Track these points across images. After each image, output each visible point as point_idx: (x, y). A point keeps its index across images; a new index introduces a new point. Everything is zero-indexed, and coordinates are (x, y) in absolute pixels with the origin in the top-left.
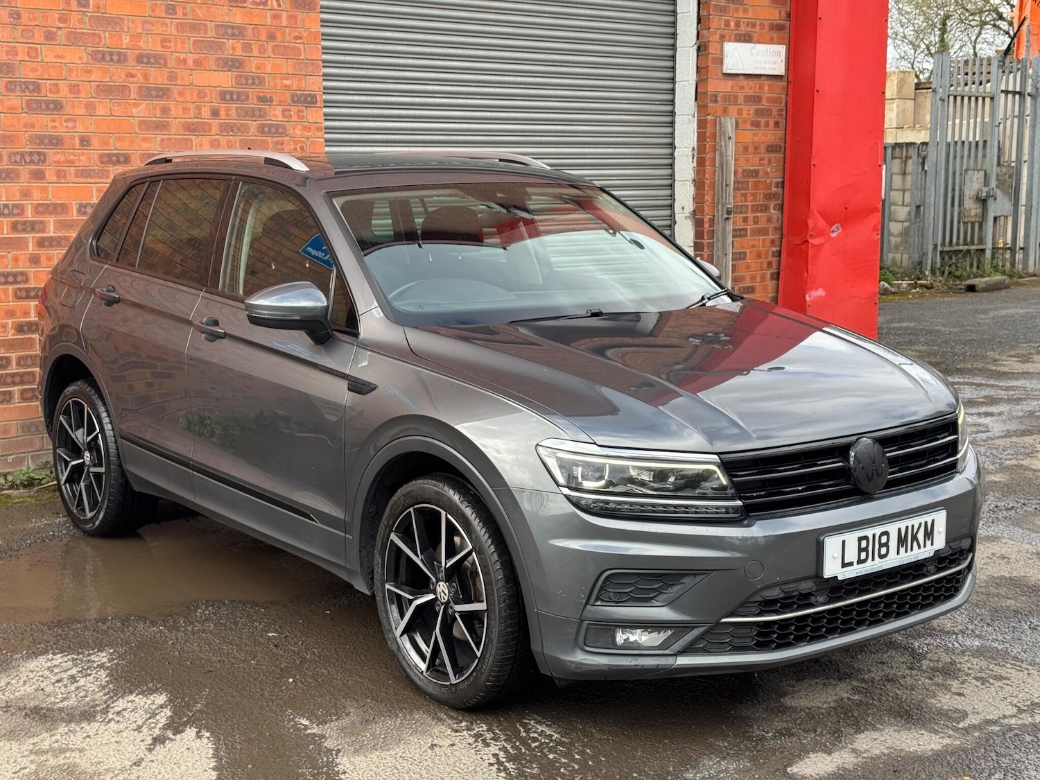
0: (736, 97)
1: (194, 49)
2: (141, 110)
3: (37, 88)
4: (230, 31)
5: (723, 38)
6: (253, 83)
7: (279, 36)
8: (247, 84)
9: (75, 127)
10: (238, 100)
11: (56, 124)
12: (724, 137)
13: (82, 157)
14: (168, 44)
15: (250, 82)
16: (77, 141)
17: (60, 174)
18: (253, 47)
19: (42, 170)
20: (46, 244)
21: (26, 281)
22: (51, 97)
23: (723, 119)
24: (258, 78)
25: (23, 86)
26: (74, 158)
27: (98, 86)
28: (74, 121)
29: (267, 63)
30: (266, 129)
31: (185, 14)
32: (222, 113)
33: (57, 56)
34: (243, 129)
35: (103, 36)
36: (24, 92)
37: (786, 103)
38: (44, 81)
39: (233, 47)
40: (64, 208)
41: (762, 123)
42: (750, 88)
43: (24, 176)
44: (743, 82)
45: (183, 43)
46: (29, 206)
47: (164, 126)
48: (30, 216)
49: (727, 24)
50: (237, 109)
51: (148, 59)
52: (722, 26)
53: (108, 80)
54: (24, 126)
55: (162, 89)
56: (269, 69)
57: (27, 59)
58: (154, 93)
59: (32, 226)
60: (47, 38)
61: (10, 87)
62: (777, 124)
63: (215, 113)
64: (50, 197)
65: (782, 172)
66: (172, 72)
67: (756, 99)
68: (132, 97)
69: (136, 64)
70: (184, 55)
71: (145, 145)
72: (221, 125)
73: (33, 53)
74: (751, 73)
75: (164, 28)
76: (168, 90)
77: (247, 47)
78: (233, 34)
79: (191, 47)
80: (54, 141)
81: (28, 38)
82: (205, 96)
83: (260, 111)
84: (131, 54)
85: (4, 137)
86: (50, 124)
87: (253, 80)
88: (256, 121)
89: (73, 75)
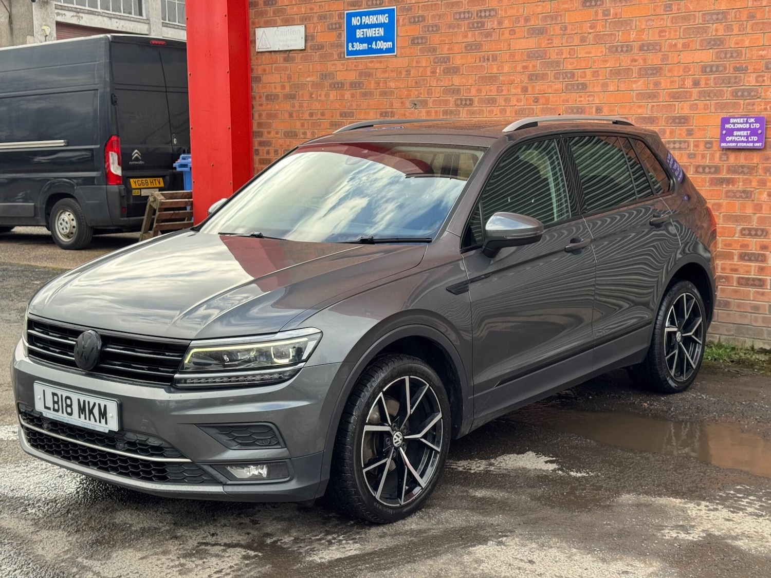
1: (684, 35)
2: (639, 86)
3: (573, 75)
4: (715, 17)
6: (732, 57)
7: (759, 15)
8: (725, 58)
9: (594, 100)
10: (716, 71)
11: (582, 99)
14: (664, 34)
15: (728, 56)
16: (594, 110)
18: (734, 27)
22: (581, 81)
24: (736, 51)
25: (564, 75)
27: (611, 70)
28: (594, 96)
29: (745, 38)
30: (740, 94)
31: (678, 9)
32: (702, 83)
33: (587, 53)
34: (719, 94)
35: (617, 34)
36: (564, 79)
38: (577, 70)
39: (716, 30)
45: (675, 31)
47: (655, 96)
50: (715, 78)
51: (648, 47)
53: (619, 65)
54: (563, 101)
55: (656, 69)
56: (747, 43)
57: (569, 57)
58: (650, 72)
60: (581, 41)
61: (556, 77)
63: (696, 83)
66: (665, 55)
68: (634, 76)
69: (638, 52)
70: (676, 41)
71: (640, 111)
72: (700, 92)
73: (572, 52)
75: (661, 23)
76: (661, 68)
77: (729, 28)
78: (717, 19)
79: (681, 34)
80: (580, 110)
81: (570, 43)
82: (690, 70)
83: (736, 78)
84: (636, 45)
85: (551, 109)
86: (579, 99)
87: (732, 53)
88: (730, 87)
89: (596, 65)
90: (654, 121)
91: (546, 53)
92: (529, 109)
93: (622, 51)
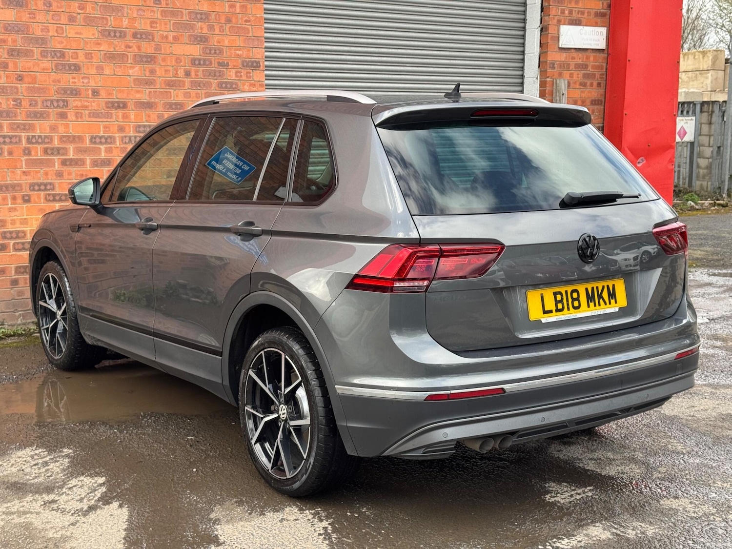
0: (569, 65)
1: (173, 29)
2: (135, 71)
3: (63, 55)
4: (199, 16)
5: (559, 23)
6: (215, 53)
7: (234, 20)
8: (210, 53)
9: (89, 82)
10: (204, 64)
11: (76, 80)
12: (559, 93)
13: (93, 104)
14: (155, 25)
15: (213, 52)
16: (90, 92)
17: (78, 116)
18: (215, 27)
19: (65, 112)
20: (68, 163)
21: (53, 189)
22: (72, 61)
23: (558, 80)
24: (218, 49)
25: (53, 54)
26: (88, 104)
27: (105, 54)
28: (89, 79)
29: (225, 38)
30: (224, 85)
31: (167, 4)
32: (193, 73)
34: (208, 85)
35: (109, 19)
36: (53, 58)
37: (606, 69)
38: (68, 50)
39: (201, 28)
40: (81, 139)
41: (588, 84)
42: (579, 59)
43: (53, 116)
44: (575, 54)
45: (166, 24)
46: (56, 137)
47: (152, 83)
48: (56, 144)
49: (563, 12)
51: (141, 35)
52: (559, 14)
53: (113, 50)
54: (53, 82)
55: (150, 57)
56: (226, 43)
57: (56, 35)
58: (144, 59)
59: (58, 151)
60: (70, 20)
61: (44, 54)
62: (599, 84)
63: (188, 74)
64: (71, 131)
65: (602, 120)
66: (158, 44)
67: (584, 66)
68: (129, 62)
69: (132, 39)
70: (166, 33)
71: (138, 96)
72: (191, 82)
73: (60, 30)
74: (580, 47)
75: (152, 14)
76: (155, 57)
77: (211, 28)
78: (201, 19)
79: (172, 28)
80: (74, 92)
81: (56, 21)
82: (181, 61)
83: (220, 73)
84: (129, 32)
85: (39, 89)
86: (72, 80)
87: (215, 50)
88: (216, 79)
89: (88, 46)
90: (152, 106)
91: (28, 27)
92: (12, 87)
93: (115, 36)
